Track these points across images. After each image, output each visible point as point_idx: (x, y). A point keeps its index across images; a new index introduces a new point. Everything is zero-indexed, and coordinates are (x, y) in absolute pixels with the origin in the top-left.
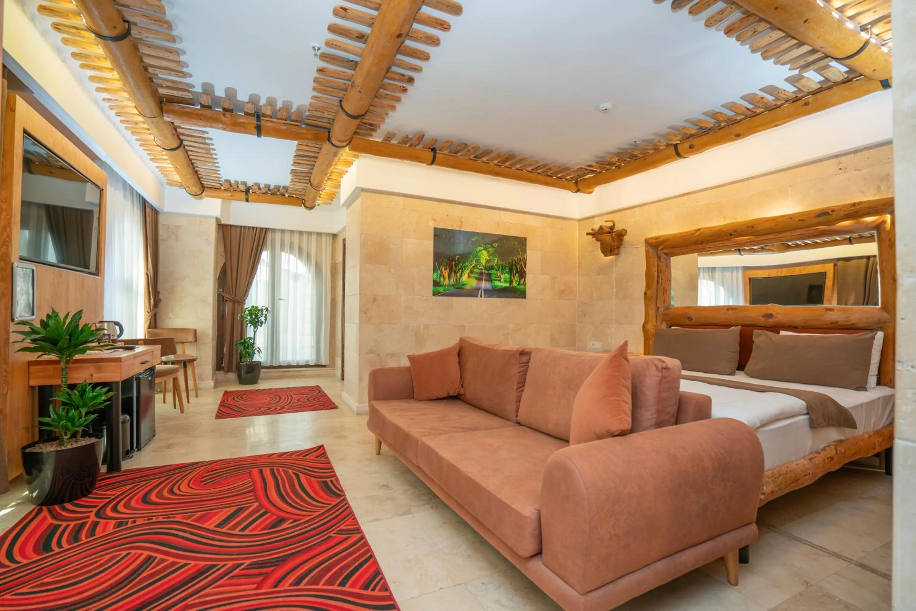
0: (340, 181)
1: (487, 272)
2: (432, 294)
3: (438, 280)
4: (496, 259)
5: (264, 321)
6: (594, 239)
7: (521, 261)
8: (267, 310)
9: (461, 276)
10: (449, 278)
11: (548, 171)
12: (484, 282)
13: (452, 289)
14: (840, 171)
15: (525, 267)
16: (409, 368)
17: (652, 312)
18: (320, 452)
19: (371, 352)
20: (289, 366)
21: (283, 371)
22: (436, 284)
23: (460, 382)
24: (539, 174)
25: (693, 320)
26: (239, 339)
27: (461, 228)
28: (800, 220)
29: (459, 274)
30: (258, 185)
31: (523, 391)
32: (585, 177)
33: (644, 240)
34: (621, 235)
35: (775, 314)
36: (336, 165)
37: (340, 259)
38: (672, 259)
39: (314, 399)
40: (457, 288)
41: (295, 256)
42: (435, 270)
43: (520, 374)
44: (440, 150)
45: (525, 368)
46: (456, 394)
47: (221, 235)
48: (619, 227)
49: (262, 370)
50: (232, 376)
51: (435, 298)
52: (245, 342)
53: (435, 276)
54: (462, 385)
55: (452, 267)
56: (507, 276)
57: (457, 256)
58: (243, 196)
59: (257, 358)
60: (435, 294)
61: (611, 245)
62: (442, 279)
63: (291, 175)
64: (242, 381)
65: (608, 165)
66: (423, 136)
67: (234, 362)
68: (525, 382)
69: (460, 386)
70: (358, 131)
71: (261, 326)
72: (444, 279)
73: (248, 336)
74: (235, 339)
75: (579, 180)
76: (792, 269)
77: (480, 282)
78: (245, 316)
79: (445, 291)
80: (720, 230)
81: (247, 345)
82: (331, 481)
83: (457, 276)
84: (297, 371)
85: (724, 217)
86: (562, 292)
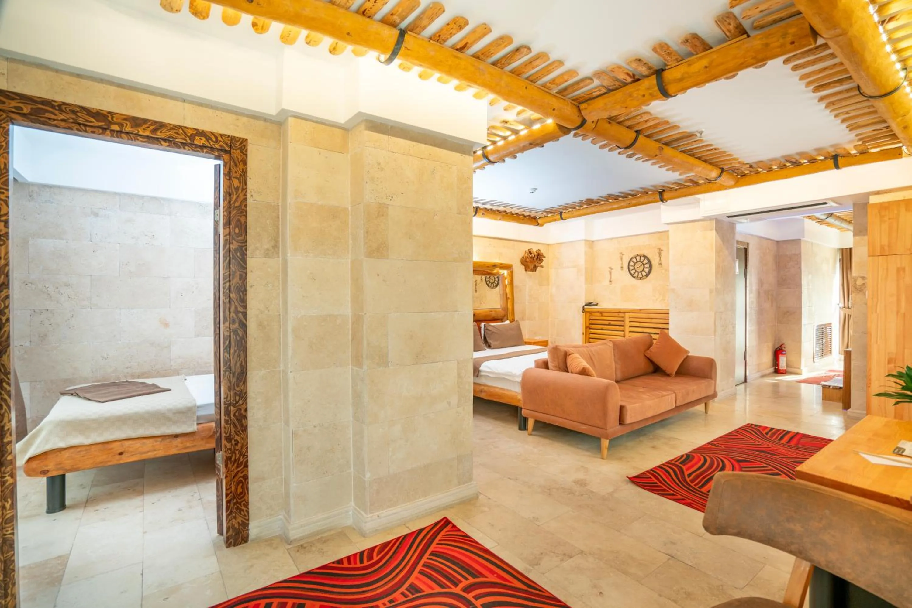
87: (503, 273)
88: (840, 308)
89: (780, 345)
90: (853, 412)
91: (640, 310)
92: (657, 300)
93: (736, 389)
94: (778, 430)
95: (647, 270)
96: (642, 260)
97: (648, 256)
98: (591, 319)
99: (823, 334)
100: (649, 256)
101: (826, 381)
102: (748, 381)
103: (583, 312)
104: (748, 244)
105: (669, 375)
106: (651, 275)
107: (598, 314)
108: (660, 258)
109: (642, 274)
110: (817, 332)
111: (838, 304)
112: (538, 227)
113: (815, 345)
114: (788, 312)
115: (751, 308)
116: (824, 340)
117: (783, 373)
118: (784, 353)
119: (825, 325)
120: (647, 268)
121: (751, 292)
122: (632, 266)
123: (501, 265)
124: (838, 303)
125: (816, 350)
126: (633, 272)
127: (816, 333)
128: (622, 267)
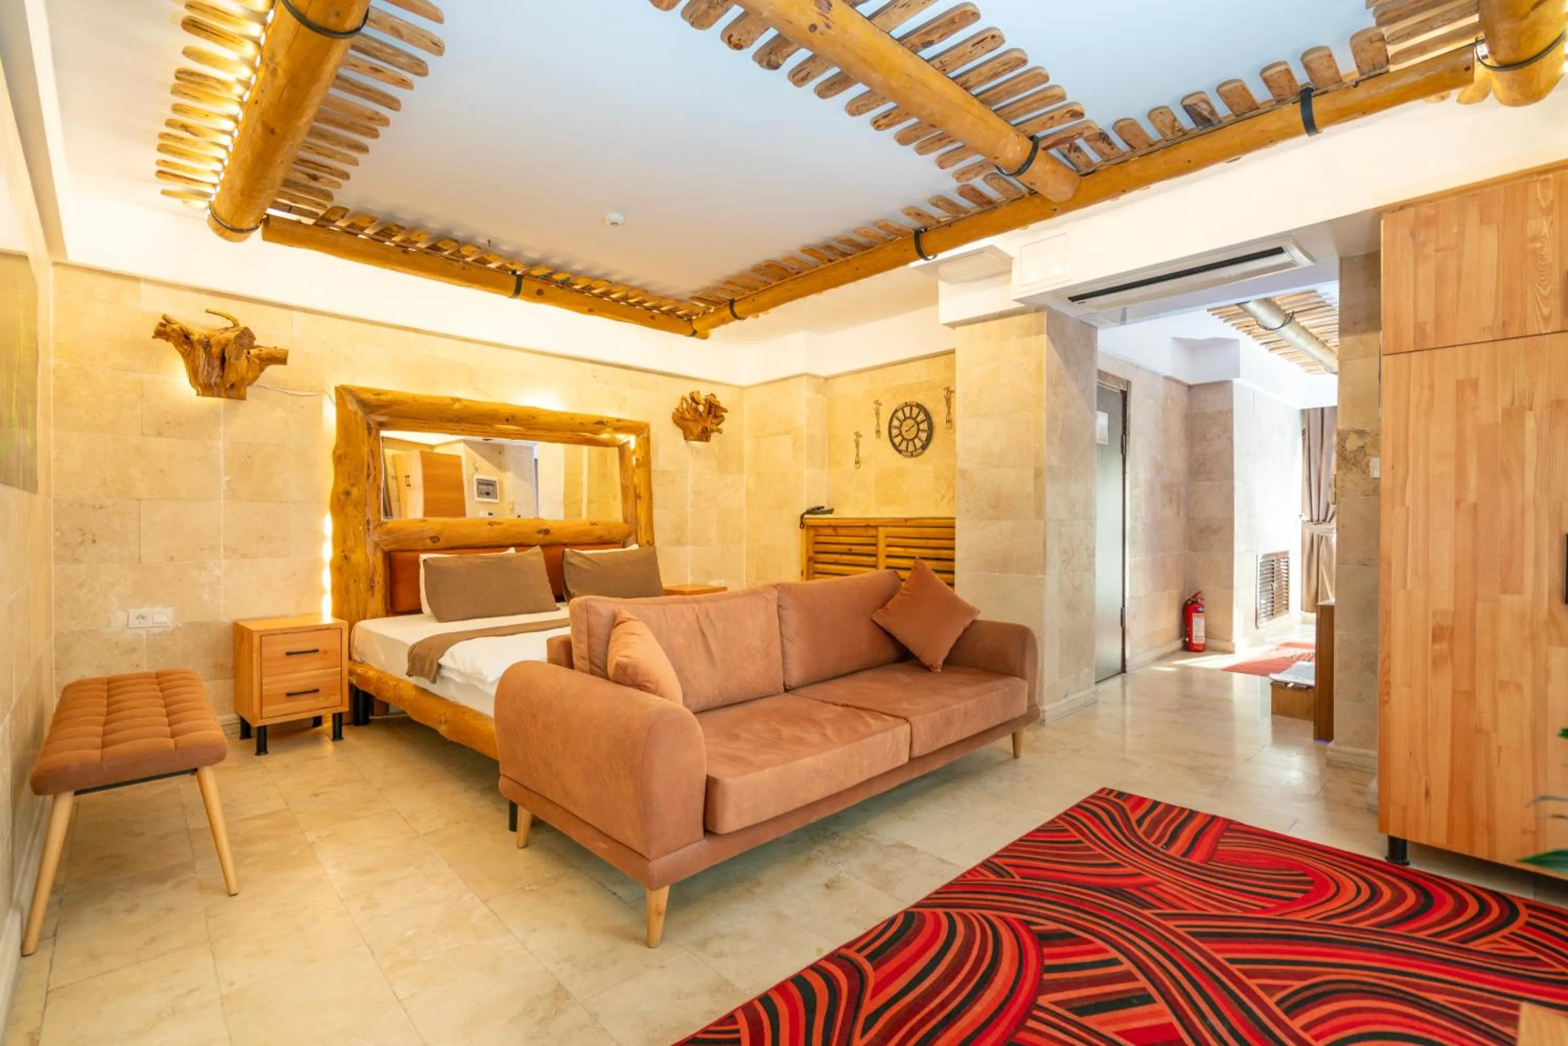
87: (625, 441)
88: (1303, 522)
89: (1192, 595)
90: (1339, 752)
91: (906, 520)
92: (943, 498)
93: (1097, 690)
94: (1170, 808)
95: (923, 436)
96: (914, 415)
97: (926, 407)
98: (816, 543)
99: (1273, 573)
100: (929, 406)
101: (1278, 671)
102: (1127, 669)
103: (801, 528)
104: (1128, 383)
105: (927, 669)
106: (931, 446)
107: (829, 531)
108: (949, 408)
109: (914, 443)
110: (1263, 569)
111: (1301, 516)
112: (694, 340)
113: (1258, 594)
114: (1208, 527)
115: (1135, 519)
116: (1275, 585)
117: (1197, 651)
118: (1201, 609)
119: (1276, 554)
120: (923, 431)
121: (1134, 486)
122: (896, 427)
123: (620, 424)
124: (1300, 513)
125: (1260, 605)
126: (897, 440)
127: (1261, 571)
128: (878, 432)
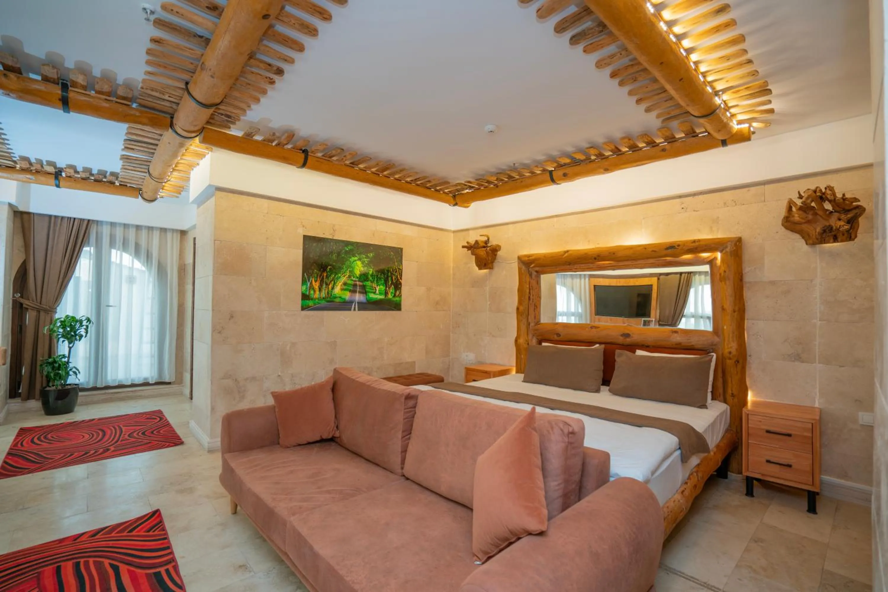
0: (190, 173)
1: (361, 284)
2: (300, 309)
3: (308, 293)
4: (371, 270)
5: (84, 334)
6: (470, 252)
7: (396, 272)
8: (88, 320)
9: (333, 288)
10: (320, 290)
11: (428, 183)
12: (357, 294)
13: (323, 302)
14: (683, 210)
15: (401, 279)
16: (274, 407)
17: (524, 327)
18: (152, 522)
19: (227, 376)
20: (121, 386)
21: (112, 393)
22: (305, 297)
23: (335, 423)
24: (418, 185)
25: (561, 337)
26: (46, 357)
27: (334, 236)
28: (653, 251)
29: (330, 287)
30: (73, 168)
31: (409, 439)
32: (463, 192)
33: (517, 257)
34: (495, 250)
35: (632, 335)
36: (183, 155)
37: (189, 260)
38: (543, 277)
39: (152, 433)
40: (328, 302)
41: (131, 255)
42: (304, 282)
43: (406, 420)
44: (312, 152)
45: (411, 413)
46: (330, 437)
47: (19, 225)
48: (493, 242)
49: (80, 394)
50: (35, 404)
51: (305, 313)
52: (55, 362)
53: (304, 288)
54: (337, 427)
55: (323, 278)
56: (383, 288)
57: (329, 267)
58: (52, 181)
59: (71, 380)
60: (303, 309)
61: (486, 259)
62: (312, 292)
63: (121, 162)
64: (50, 411)
65: (486, 183)
66: (293, 135)
67: (38, 387)
68: (411, 430)
69: (335, 428)
70: (211, 121)
71: (80, 340)
72: (315, 291)
73: (59, 354)
74: (40, 358)
75: (457, 193)
76: (628, 280)
77: (353, 294)
78: (55, 329)
79: (315, 304)
80: (586, 254)
81: (57, 365)
82: (167, 571)
83: (328, 288)
84: (132, 391)
85: (589, 241)
86: (437, 303)
